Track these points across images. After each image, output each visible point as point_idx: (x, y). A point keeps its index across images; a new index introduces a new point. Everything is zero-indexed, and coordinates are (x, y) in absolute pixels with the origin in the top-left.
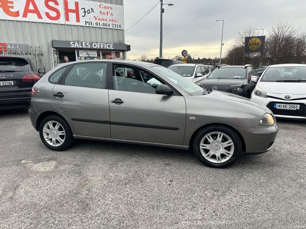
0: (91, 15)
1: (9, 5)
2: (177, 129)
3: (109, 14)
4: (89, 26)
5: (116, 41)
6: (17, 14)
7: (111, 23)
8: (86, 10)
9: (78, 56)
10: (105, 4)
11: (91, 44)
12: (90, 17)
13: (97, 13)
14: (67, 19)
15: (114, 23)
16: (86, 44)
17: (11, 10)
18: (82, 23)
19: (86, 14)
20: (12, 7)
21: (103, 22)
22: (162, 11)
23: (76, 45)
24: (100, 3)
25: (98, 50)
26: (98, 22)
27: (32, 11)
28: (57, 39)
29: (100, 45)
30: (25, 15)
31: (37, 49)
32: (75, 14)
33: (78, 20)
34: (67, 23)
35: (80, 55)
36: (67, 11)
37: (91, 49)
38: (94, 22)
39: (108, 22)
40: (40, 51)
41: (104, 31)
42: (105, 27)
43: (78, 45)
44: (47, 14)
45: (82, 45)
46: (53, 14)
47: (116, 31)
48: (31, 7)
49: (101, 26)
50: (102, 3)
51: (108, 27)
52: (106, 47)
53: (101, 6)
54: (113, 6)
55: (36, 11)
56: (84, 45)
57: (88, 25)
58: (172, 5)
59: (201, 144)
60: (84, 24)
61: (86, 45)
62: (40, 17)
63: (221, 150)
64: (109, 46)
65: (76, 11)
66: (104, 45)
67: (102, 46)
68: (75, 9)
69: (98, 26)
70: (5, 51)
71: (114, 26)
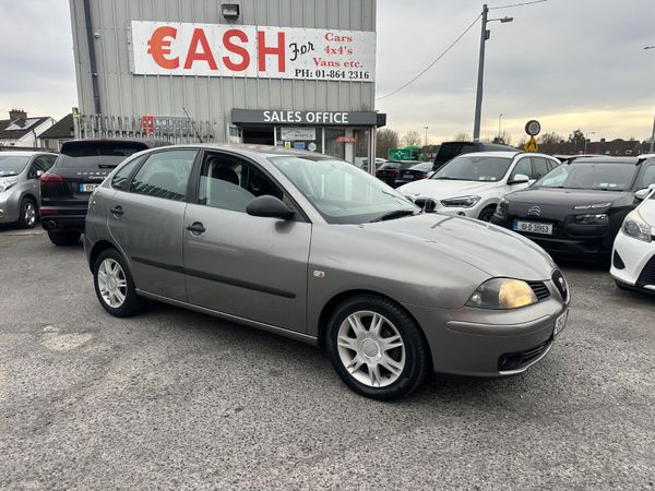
0: (309, 56)
1: (164, 48)
2: (293, 296)
3: (345, 51)
4: (302, 80)
5: (356, 106)
6: (175, 64)
7: (347, 70)
8: (299, 48)
9: (279, 138)
10: (336, 32)
11: (303, 115)
12: (305, 62)
13: (319, 53)
14: (262, 67)
15: (354, 70)
16: (293, 115)
17: (166, 56)
18: (289, 73)
19: (299, 54)
20: (168, 52)
21: (331, 68)
22: (486, 35)
23: (275, 118)
24: (326, 31)
25: (318, 127)
26: (321, 68)
27: (200, 57)
28: (241, 107)
29: (322, 116)
30: (188, 65)
31: (205, 126)
32: (277, 56)
33: (282, 68)
34: (263, 75)
35: (283, 138)
36: (263, 51)
37: (304, 125)
38: (313, 69)
39: (342, 68)
40: (208, 129)
41: (333, 87)
42: (335, 79)
43: (277, 118)
44: (226, 60)
45: (285, 117)
46: (237, 59)
47: (357, 86)
48: (200, 50)
49: (326, 78)
50: (331, 31)
51: (341, 78)
52: (333, 119)
53: (330, 37)
54: (353, 34)
55: (208, 56)
56: (289, 117)
57: (300, 76)
58: (511, 20)
59: (339, 337)
60: (293, 76)
61: (294, 118)
62: (213, 66)
63: (379, 355)
64: (339, 118)
65: (280, 51)
66: (328, 116)
67: (325, 118)
68: (277, 46)
69: (321, 78)
70: (151, 130)
71: (354, 75)
